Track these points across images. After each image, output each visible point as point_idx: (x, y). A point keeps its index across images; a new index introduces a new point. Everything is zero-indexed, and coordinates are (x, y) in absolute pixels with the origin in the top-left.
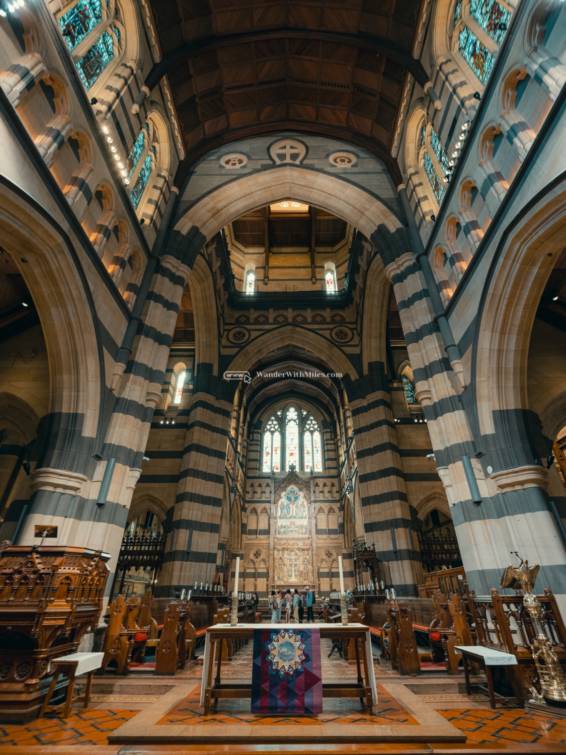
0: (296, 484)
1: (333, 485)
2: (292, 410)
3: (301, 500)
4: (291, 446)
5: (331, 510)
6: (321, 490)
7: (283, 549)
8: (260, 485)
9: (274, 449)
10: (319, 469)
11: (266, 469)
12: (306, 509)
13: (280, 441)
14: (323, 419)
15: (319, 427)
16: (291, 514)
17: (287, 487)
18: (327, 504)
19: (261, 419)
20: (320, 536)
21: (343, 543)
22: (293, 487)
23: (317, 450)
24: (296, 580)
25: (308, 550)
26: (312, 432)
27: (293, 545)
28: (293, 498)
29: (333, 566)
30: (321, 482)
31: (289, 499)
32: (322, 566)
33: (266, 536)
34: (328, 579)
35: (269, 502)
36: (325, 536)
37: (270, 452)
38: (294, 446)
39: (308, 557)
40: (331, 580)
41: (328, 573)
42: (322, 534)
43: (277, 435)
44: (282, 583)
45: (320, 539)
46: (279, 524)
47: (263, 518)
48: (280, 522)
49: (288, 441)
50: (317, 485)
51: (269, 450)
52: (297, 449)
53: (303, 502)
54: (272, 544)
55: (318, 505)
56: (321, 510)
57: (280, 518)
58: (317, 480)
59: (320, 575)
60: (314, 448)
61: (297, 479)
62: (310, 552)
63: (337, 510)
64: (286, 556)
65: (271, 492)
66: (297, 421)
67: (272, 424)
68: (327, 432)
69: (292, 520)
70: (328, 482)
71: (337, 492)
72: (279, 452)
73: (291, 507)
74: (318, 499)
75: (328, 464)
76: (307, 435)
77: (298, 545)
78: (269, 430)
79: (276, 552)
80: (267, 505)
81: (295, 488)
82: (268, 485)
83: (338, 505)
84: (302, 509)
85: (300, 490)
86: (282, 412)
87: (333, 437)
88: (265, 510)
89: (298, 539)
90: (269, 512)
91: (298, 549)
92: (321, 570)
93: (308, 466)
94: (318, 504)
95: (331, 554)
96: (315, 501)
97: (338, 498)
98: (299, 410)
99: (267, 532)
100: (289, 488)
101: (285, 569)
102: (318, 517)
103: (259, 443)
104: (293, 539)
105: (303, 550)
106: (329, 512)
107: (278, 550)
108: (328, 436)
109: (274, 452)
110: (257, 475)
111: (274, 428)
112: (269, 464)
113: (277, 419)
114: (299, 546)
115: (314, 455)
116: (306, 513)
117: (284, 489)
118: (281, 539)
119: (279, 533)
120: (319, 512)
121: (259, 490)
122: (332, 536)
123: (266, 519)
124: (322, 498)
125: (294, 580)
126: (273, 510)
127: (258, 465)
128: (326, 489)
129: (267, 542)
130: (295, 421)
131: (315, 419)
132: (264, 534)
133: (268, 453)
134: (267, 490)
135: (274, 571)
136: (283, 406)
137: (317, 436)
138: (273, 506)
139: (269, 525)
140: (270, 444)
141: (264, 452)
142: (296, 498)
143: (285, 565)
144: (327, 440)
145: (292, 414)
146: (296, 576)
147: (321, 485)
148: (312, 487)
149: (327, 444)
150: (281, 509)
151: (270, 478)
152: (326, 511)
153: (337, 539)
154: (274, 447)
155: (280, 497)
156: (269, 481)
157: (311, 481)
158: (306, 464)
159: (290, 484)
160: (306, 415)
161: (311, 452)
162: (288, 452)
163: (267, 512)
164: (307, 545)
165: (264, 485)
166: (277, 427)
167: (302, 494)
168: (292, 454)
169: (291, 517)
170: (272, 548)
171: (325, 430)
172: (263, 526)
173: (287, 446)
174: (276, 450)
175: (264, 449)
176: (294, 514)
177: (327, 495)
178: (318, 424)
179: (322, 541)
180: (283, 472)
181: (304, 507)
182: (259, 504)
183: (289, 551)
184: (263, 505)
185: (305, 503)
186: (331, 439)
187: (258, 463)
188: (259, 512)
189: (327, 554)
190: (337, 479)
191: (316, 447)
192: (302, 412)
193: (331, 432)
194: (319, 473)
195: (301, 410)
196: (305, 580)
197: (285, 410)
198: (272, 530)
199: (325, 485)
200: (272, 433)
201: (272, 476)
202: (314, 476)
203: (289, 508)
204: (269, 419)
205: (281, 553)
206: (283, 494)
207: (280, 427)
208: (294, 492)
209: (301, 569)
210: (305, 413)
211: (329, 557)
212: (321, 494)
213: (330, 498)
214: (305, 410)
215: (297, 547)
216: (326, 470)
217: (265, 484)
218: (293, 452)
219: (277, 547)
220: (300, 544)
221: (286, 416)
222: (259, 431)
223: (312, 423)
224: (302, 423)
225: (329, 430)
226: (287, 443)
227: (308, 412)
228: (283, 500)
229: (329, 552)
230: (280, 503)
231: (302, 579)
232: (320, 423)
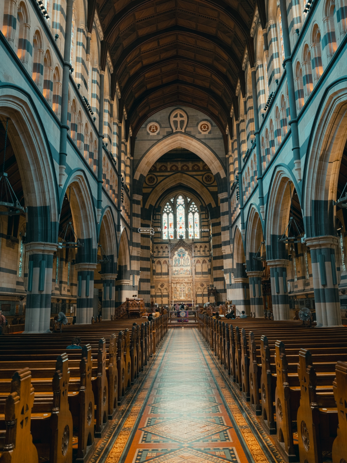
0: (184, 246)
1: (206, 247)
2: (180, 197)
3: (187, 256)
4: (180, 222)
5: (204, 262)
6: (199, 250)
7: (177, 283)
8: (162, 248)
9: (169, 225)
10: (198, 237)
11: (165, 237)
12: (190, 261)
13: (173, 219)
14: (201, 204)
15: (198, 209)
16: (181, 264)
17: (178, 248)
18: (202, 258)
19: (160, 205)
20: (197, 276)
21: (210, 279)
22: (181, 248)
23: (197, 225)
24: (184, 298)
25: (190, 283)
26: (193, 213)
27: (182, 280)
28: (182, 255)
29: (204, 291)
30: (198, 245)
31: (179, 255)
32: (198, 291)
33: (167, 276)
34: (201, 297)
35: (168, 257)
36: (200, 276)
37: (167, 227)
38: (182, 222)
39: (190, 287)
40: (203, 298)
41: (201, 294)
42: (198, 274)
43: (171, 215)
44: (177, 300)
45: (197, 277)
46: (174, 270)
47: (164, 266)
48: (174, 269)
49: (178, 219)
50: (196, 247)
51: (166, 225)
52: (184, 224)
53: (188, 257)
54: (170, 280)
55: (196, 259)
56: (198, 262)
57: (175, 266)
58: (196, 244)
59: (197, 295)
60: (195, 224)
61: (184, 244)
62: (192, 284)
63: (207, 262)
64: (178, 286)
65: (168, 252)
66: (184, 205)
67: (168, 208)
68: (203, 214)
69: (182, 267)
70: (203, 245)
71: (208, 251)
72: (172, 226)
73: (181, 260)
74: (196, 255)
75: (203, 234)
76: (190, 215)
77: (185, 281)
78: (166, 212)
79: (173, 284)
80: (166, 259)
81: (183, 249)
82: (166, 247)
83: (208, 258)
84: (187, 261)
85: (186, 250)
86: (174, 200)
87: (207, 217)
88: (165, 262)
89: (185, 278)
90: (168, 262)
91: (185, 283)
92: (198, 293)
93: (191, 235)
94: (197, 258)
95: (203, 285)
96: (195, 257)
97: (208, 255)
98: (185, 198)
99: (167, 274)
100: (179, 249)
101: (178, 293)
102: (197, 265)
103: (160, 221)
104: (182, 277)
105: (188, 283)
106: (203, 262)
107: (174, 283)
108: (203, 216)
109: (169, 226)
110: (160, 242)
111: (169, 210)
112: (166, 234)
113: (170, 202)
114: (186, 281)
115: (195, 228)
116: (189, 263)
117: (176, 250)
118: (175, 278)
119: (174, 274)
120: (197, 262)
121: (161, 250)
122: (204, 276)
123: (166, 267)
124: (199, 255)
125: (182, 298)
126: (170, 262)
127: (160, 235)
128: (202, 249)
129: (168, 279)
130: (182, 205)
131: (195, 204)
132: (166, 275)
133: (166, 227)
134: (166, 250)
135: (172, 294)
136: (174, 195)
137: (197, 215)
138: (170, 260)
139: (168, 270)
140: (166, 221)
141: (163, 227)
142: (184, 255)
143: (178, 291)
144: (203, 219)
145: (180, 200)
146: (184, 296)
147: (199, 247)
148: (193, 248)
149: (203, 221)
150: (175, 261)
151: (168, 243)
152: (201, 262)
153: (207, 277)
154: (169, 223)
155: (174, 255)
156: (167, 245)
157: (193, 245)
158: (190, 234)
160: (190, 202)
161: (193, 226)
162: (178, 226)
163: (166, 263)
164: (190, 280)
165: (164, 248)
166: (171, 210)
167: (187, 252)
168: (181, 228)
169: (181, 266)
170: (170, 282)
171: (202, 212)
172: (165, 270)
173: (178, 223)
174: (171, 225)
175: (163, 225)
176: (183, 264)
177: (202, 253)
178: (197, 207)
179: (198, 278)
180: (175, 239)
181: (188, 260)
182: (162, 259)
183: (180, 284)
184: (164, 259)
185: (189, 258)
186: (206, 218)
187: (160, 234)
188: (162, 263)
189: (201, 285)
190: (208, 244)
191: (196, 223)
192: (187, 199)
193: (205, 214)
194: (198, 239)
195: (186, 198)
196: (189, 298)
197: (176, 198)
198: (170, 273)
199: (201, 247)
200: (168, 214)
201: (169, 242)
202: (194, 242)
203: (179, 260)
204: (166, 205)
205: (175, 285)
206: (176, 253)
207: (172, 210)
208: (182, 251)
209: (187, 292)
210: (189, 200)
211: (202, 286)
212: (199, 252)
213: (204, 255)
214: (189, 198)
215: (184, 281)
216: (202, 237)
217: (165, 247)
218: (181, 226)
219: (173, 282)
220: (186, 280)
221: (177, 202)
222: (160, 213)
223: (194, 207)
224: (187, 207)
225: (204, 212)
226: (177, 221)
227: (191, 199)
228: (176, 256)
229: (202, 284)
230: (174, 258)
231: (187, 298)
232: (199, 207)
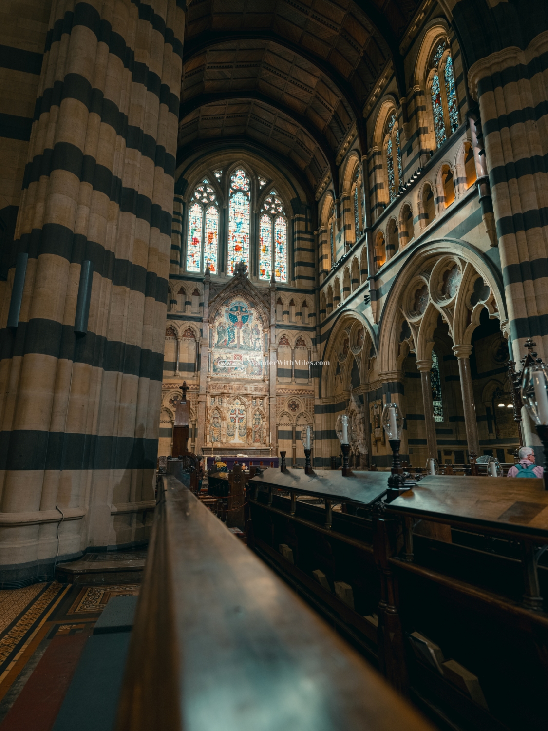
0: (246, 295)
1: (305, 304)
2: (240, 173)
3: (253, 321)
4: (236, 234)
5: (300, 342)
6: (286, 309)
7: (222, 396)
8: (182, 291)
9: (206, 235)
10: (282, 278)
11: (192, 267)
12: (261, 336)
13: (217, 222)
14: (295, 196)
15: (285, 210)
16: (236, 342)
17: (230, 298)
18: (295, 332)
19: (185, 177)
20: (280, 379)
21: (317, 391)
22: (238, 301)
23: (281, 248)
24: (241, 442)
25: (262, 398)
26: (273, 218)
27: (238, 389)
28: (239, 318)
29: (299, 423)
30: (286, 297)
31: (233, 318)
32: (281, 422)
33: (193, 374)
34: (290, 441)
35: (200, 320)
36: (288, 380)
37: (200, 239)
38: (242, 235)
39: (261, 408)
40: (294, 442)
41: (291, 433)
42: (283, 376)
43: (213, 214)
44: (219, 446)
45: (281, 383)
46: (216, 356)
47: (186, 345)
48: (217, 353)
49: (232, 226)
50: (279, 301)
51: (198, 235)
52: (248, 241)
53: (256, 326)
54: (203, 386)
55: (280, 332)
56: (284, 341)
57: (217, 346)
58: (281, 294)
59: (281, 435)
60: (276, 244)
61: (248, 287)
62: (266, 401)
63: (310, 343)
64: (225, 405)
65: (201, 304)
66: (249, 194)
67: (204, 191)
68: (299, 219)
69: (238, 351)
70: (298, 298)
71: (310, 315)
72: (215, 241)
73: (236, 331)
74: (280, 323)
75: (299, 271)
76: (265, 222)
77: (246, 389)
78: (199, 202)
79: (209, 398)
80: (196, 325)
81: (245, 303)
82: (196, 293)
83: (312, 335)
84: (254, 336)
85: (253, 305)
86: (224, 175)
87: (309, 229)
88: (190, 332)
89: (247, 381)
90: (198, 334)
91: (247, 396)
92: (280, 428)
93: (264, 271)
94: (281, 330)
95: (297, 406)
96: (278, 326)
97: (312, 325)
98: (253, 176)
99: (195, 367)
100: (234, 302)
101: (224, 424)
102: (279, 350)
103: (181, 219)
104: (239, 380)
105: (254, 398)
106: (297, 344)
107: (213, 396)
108: (300, 226)
109: (207, 240)
110: (178, 273)
111: (208, 198)
112: (197, 258)
113: (213, 182)
114: (249, 392)
115: (276, 255)
116: (260, 343)
117: (226, 301)
118: (219, 379)
119: (215, 370)
120: (280, 343)
121: (180, 298)
122: (299, 380)
123: (193, 347)
124: (286, 323)
125: (237, 441)
126: (206, 333)
127: (179, 256)
128: (293, 310)
129: (195, 382)
130: (245, 193)
131: (280, 196)
132: (188, 371)
133: (195, 241)
134: (195, 300)
135: (206, 427)
136: (226, 162)
137: (281, 225)
138: (206, 328)
139: (199, 356)
140: (199, 225)
141: (190, 238)
142: (245, 319)
143: (223, 419)
144: (299, 232)
145: (240, 180)
146: (240, 435)
147: (286, 302)
148: (273, 302)
149: (299, 239)
150: (219, 333)
151: (201, 280)
152: (293, 343)
153: (307, 384)
154: (207, 231)
155: (218, 314)
156: (199, 285)
157: (272, 294)
158: (262, 267)
159: (236, 294)
160: (264, 187)
161: (270, 249)
162: (231, 244)
163: (194, 336)
164: (261, 390)
165: (189, 292)
166: (213, 198)
167: (254, 313)
168: (237, 249)
169: (235, 347)
170: (202, 391)
171: (296, 216)
172: (187, 355)
173: (230, 234)
174: (211, 238)
175: (190, 233)
176: (241, 343)
177: (294, 319)
178: (284, 204)
179: (284, 386)
180: (223, 274)
181: (258, 334)
182: (181, 322)
183: (232, 399)
184: (188, 324)
185: (260, 328)
186: (306, 232)
187: (179, 253)
188: (180, 334)
189: (290, 406)
190: (312, 296)
191: (279, 243)
192: (258, 182)
193: (306, 220)
194: (283, 284)
195: (256, 176)
196: (255, 441)
197: (228, 172)
198: (204, 364)
199: (292, 303)
200: (205, 207)
201: (203, 279)
202: (276, 288)
203: (233, 332)
204: (199, 182)
205: (217, 400)
206: (223, 309)
207: (217, 199)
208: (242, 308)
209: (250, 425)
210: (262, 183)
211: (294, 410)
212: (286, 316)
213: (300, 324)
214: (263, 177)
215: (245, 392)
216: (294, 279)
217: (191, 291)
218: (240, 245)
219: (212, 391)
220: (251, 389)
221: (231, 182)
222: (182, 197)
223: (274, 202)
224: (258, 197)
225: (304, 216)
226: (230, 228)
227: (269, 183)
228: (224, 319)
229: (294, 402)
230: (217, 324)
231: (251, 441)
232: (289, 203)
